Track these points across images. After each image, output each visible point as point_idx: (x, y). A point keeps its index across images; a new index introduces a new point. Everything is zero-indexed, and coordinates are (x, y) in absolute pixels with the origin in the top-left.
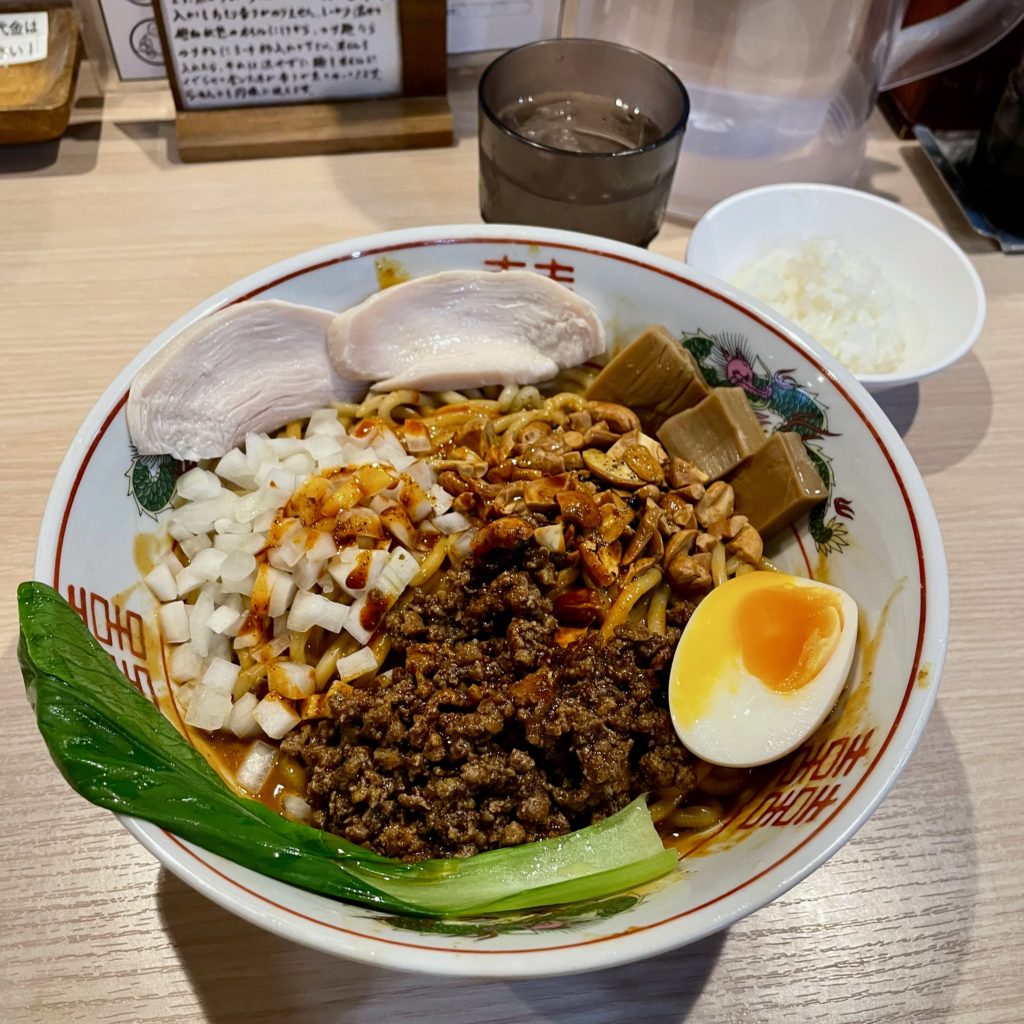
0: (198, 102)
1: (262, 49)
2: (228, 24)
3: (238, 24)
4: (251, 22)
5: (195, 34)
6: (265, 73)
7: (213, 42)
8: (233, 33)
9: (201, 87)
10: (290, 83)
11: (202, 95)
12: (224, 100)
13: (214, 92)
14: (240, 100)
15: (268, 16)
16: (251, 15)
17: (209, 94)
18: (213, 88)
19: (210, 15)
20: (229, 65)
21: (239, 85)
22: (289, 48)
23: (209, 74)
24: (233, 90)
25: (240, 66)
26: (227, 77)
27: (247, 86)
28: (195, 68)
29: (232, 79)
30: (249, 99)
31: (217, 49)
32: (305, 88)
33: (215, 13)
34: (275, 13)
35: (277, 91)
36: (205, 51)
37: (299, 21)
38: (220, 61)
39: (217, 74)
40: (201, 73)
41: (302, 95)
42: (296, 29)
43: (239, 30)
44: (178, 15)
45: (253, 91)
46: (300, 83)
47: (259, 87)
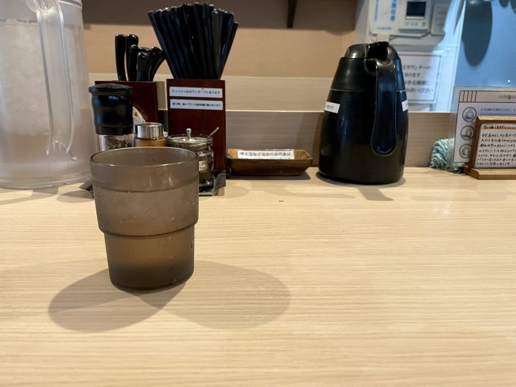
0: (479, 166)
1: (501, 151)
2: (494, 143)
3: (497, 143)
4: (501, 143)
5: (485, 146)
6: (499, 158)
7: (489, 148)
8: (495, 146)
9: (481, 161)
10: (505, 162)
11: (481, 164)
12: (486, 166)
13: (484, 163)
14: (490, 166)
15: (506, 142)
16: (501, 141)
17: (483, 164)
18: (484, 162)
19: (491, 140)
20: (491, 155)
21: (492, 161)
22: (508, 151)
23: (485, 157)
24: (489, 162)
25: (494, 156)
26: (489, 159)
27: (493, 162)
28: (482, 156)
29: (490, 159)
30: (493, 166)
31: (489, 150)
32: (508, 164)
33: (492, 140)
34: (508, 141)
35: (501, 164)
36: (486, 151)
37: (513, 143)
38: (489, 154)
39: (487, 158)
40: (483, 157)
41: (507, 166)
42: (512, 146)
43: (497, 145)
44: (483, 140)
45: (495, 163)
46: (508, 162)
47: (496, 162)
